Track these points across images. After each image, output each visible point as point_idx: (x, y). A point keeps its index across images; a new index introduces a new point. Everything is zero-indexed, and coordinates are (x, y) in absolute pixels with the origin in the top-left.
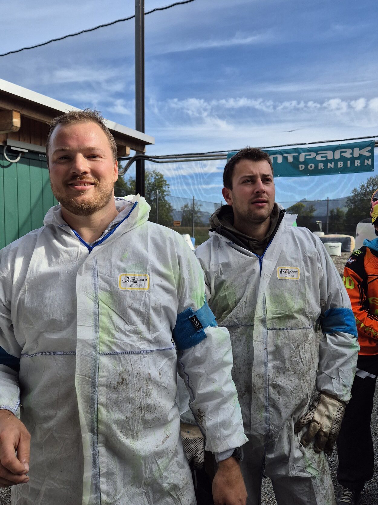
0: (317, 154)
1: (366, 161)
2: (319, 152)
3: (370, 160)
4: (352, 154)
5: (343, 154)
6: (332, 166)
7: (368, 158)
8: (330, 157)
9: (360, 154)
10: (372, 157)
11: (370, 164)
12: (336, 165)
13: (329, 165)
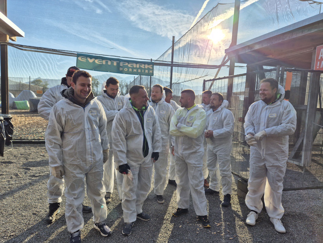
0: (129, 64)
1: (150, 71)
2: (129, 63)
3: (152, 71)
4: (144, 66)
5: (140, 66)
6: (136, 71)
7: (151, 69)
8: (135, 66)
9: (148, 67)
10: (153, 69)
11: (152, 73)
12: (137, 70)
13: (134, 70)
